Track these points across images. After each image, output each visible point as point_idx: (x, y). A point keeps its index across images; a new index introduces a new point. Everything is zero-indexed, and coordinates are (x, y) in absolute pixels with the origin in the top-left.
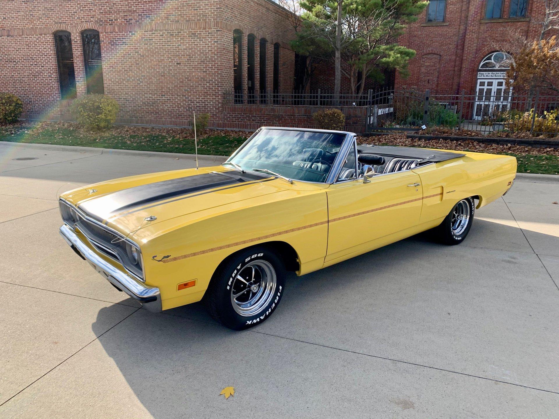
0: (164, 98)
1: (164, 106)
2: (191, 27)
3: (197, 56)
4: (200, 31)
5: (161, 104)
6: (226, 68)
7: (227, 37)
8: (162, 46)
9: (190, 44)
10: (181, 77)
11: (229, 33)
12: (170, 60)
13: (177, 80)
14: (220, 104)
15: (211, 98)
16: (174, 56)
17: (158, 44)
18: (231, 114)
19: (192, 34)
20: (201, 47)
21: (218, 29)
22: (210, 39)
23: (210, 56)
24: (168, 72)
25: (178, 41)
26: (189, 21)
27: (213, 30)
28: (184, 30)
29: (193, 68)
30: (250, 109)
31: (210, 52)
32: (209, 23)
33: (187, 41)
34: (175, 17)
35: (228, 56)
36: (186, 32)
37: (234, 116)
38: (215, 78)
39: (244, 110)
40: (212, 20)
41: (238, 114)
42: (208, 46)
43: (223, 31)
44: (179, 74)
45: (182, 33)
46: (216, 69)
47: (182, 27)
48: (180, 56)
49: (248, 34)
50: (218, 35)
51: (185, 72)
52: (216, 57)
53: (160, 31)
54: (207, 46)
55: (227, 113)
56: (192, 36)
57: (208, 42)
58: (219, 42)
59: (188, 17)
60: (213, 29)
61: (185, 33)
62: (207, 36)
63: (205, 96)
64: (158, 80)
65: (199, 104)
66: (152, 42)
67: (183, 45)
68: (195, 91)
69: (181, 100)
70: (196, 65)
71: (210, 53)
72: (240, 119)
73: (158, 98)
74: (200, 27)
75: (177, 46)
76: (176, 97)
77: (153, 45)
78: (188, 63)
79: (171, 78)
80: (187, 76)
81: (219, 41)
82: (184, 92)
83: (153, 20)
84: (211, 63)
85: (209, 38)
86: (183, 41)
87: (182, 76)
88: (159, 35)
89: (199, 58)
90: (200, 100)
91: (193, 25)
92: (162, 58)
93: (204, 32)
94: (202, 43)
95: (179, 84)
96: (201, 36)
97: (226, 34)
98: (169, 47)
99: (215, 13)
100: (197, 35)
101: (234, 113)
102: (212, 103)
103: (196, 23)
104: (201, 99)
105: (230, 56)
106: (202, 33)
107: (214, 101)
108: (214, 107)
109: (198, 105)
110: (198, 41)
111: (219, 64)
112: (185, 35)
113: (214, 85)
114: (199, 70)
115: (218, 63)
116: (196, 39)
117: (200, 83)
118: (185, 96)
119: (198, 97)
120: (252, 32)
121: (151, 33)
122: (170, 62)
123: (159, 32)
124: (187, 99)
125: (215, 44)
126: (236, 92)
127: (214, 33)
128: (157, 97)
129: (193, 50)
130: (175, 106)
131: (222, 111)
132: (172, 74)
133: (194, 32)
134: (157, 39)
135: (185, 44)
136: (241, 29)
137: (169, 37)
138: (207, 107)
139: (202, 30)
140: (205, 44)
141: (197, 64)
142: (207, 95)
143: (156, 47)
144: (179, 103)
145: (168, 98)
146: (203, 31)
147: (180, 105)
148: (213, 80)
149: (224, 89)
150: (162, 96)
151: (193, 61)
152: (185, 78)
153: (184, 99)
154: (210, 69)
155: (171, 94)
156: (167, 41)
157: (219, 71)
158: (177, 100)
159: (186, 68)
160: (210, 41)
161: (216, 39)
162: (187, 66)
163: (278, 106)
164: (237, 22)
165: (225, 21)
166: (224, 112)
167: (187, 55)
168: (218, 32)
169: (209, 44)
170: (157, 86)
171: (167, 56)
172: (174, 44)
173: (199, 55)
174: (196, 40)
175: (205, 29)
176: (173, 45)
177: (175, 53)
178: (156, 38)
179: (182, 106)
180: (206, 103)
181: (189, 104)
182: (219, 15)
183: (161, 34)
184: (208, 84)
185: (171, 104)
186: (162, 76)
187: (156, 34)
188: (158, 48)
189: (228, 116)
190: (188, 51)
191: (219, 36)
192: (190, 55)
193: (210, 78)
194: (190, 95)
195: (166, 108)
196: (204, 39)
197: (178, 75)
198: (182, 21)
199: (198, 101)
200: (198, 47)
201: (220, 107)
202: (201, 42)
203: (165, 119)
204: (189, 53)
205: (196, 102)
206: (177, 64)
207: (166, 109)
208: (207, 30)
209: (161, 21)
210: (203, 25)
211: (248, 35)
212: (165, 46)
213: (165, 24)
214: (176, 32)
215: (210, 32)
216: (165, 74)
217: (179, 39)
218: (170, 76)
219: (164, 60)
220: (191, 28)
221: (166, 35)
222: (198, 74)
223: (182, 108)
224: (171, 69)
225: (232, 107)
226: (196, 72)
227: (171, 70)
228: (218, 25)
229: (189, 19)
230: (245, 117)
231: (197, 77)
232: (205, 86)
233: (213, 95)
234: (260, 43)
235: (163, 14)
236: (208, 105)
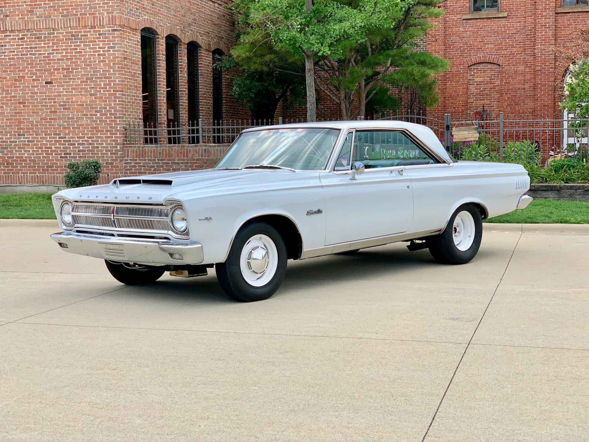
0: (22, 139)
1: (23, 152)
2: (70, 25)
3: (79, 70)
4: (84, 32)
5: (17, 149)
6: (128, 89)
7: (129, 39)
8: (22, 55)
9: (69, 51)
10: (52, 104)
11: (133, 34)
12: (34, 77)
13: (46, 109)
14: (118, 146)
15: (104, 136)
16: (41, 70)
17: (16, 53)
18: (138, 161)
19: (72, 35)
20: (87, 56)
21: (116, 28)
22: (101, 43)
23: (101, 70)
24: (31, 96)
25: (48, 47)
26: (66, 16)
27: (107, 29)
28: (58, 30)
29: (73, 89)
30: (169, 152)
31: (102, 63)
32: (100, 20)
33: (64, 48)
34: (44, 11)
35: (132, 70)
36: (63, 33)
37: (142, 164)
38: (111, 105)
39: (160, 153)
40: (105, 14)
41: (149, 160)
42: (99, 55)
43: (123, 31)
44: (49, 99)
45: (55, 35)
46: (112, 90)
47: (55, 26)
48: (52, 70)
49: (165, 35)
50: (115, 37)
51: (60, 96)
52: (112, 72)
53: (19, 31)
54: (97, 54)
55: (130, 160)
56: (72, 39)
57: (99, 48)
58: (116, 49)
59: (65, 10)
60: (107, 27)
61: (61, 35)
62: (97, 38)
63: (94, 134)
64: (13, 109)
65: (83, 148)
66: (5, 49)
67: (56, 53)
68: (76, 126)
69: (52, 141)
70: (78, 85)
71: (102, 65)
72: (153, 169)
73: (13, 140)
74: (85, 24)
75: (46, 55)
76: (44, 136)
77: (6, 54)
78: (64, 82)
79: (36, 106)
80: (63, 102)
81: (116, 46)
82: (57, 128)
83: (7, 16)
84: (103, 81)
85: (101, 41)
86: (57, 47)
87: (54, 102)
88: (17, 38)
89: (83, 73)
90: (85, 141)
91: (73, 21)
92: (21, 75)
93: (92, 33)
94: (88, 50)
95: (49, 116)
96: (87, 39)
97: (128, 36)
98: (34, 56)
99: (111, 4)
100: (80, 37)
101: (142, 160)
102: (104, 145)
103: (79, 19)
104: (86, 139)
105: (136, 70)
106: (88, 34)
107: (109, 142)
108: (109, 151)
109: (81, 148)
110: (82, 46)
111: (117, 82)
112: (61, 37)
113: (109, 115)
114: (83, 93)
115: (115, 81)
116: (78, 44)
117: (85, 113)
118: (59, 134)
119: (81, 135)
120: (174, 33)
121: (3, 35)
122: (34, 80)
123: (16, 34)
124: (62, 140)
125: (110, 51)
126: (145, 126)
127: (109, 34)
128: (11, 138)
129: (74, 60)
130: (42, 151)
131: (123, 157)
132: (37, 99)
133: (75, 32)
134: (14, 45)
135: (60, 51)
136: (155, 28)
137: (34, 41)
138: (97, 151)
139: (88, 30)
140: (94, 52)
141: (79, 83)
142: (96, 131)
143: (11, 57)
144: (49, 146)
145: (29, 138)
146: (90, 31)
147: (50, 150)
148: (108, 107)
149: (125, 121)
150: (19, 135)
151: (74, 79)
152: (60, 105)
153: (58, 139)
154: (102, 90)
155: (35, 131)
156: (30, 48)
157: (117, 93)
158: (44, 142)
159: (62, 90)
160: (101, 46)
161: (111, 43)
162: (63, 86)
163: (215, 146)
164: (146, 17)
165: (126, 15)
166: (126, 158)
167: (63, 69)
168: (116, 32)
169: (100, 51)
170: (12, 119)
171: (29, 71)
172: (42, 52)
173: (84, 68)
174: (79, 46)
175: (93, 27)
176: (40, 54)
177: (43, 67)
178: (12, 43)
179: (54, 151)
180: (95, 145)
181: (67, 148)
182: (116, 6)
183: (21, 37)
184: (98, 114)
185: (35, 149)
186: (20, 103)
187: (12, 37)
188: (14, 59)
189: (133, 164)
190: (65, 63)
191: (116, 39)
192: (69, 69)
193: (101, 105)
194: (67, 132)
195: (26, 155)
196: (91, 44)
197: (48, 101)
198: (57, 16)
199: (81, 142)
200: (83, 56)
201: (119, 151)
202: (88, 48)
203: (24, 173)
204: (66, 66)
205: (78, 144)
206: (46, 83)
207: (25, 157)
208: (97, 29)
209: (20, 16)
210: (91, 22)
211: (167, 37)
212: (27, 54)
213: (28, 21)
214: (45, 34)
215: (101, 32)
216: (26, 100)
217: (51, 44)
218: (34, 103)
219: (23, 77)
220: (70, 27)
221: (29, 38)
222: (82, 98)
223: (54, 155)
224: (36, 91)
225: (140, 150)
226: (79, 95)
227: (37, 93)
228: (115, 21)
229: (67, 12)
230: (161, 164)
231: (79, 103)
232: (94, 117)
233: (106, 131)
234: (188, 49)
235: (25, 6)
236: (98, 147)
